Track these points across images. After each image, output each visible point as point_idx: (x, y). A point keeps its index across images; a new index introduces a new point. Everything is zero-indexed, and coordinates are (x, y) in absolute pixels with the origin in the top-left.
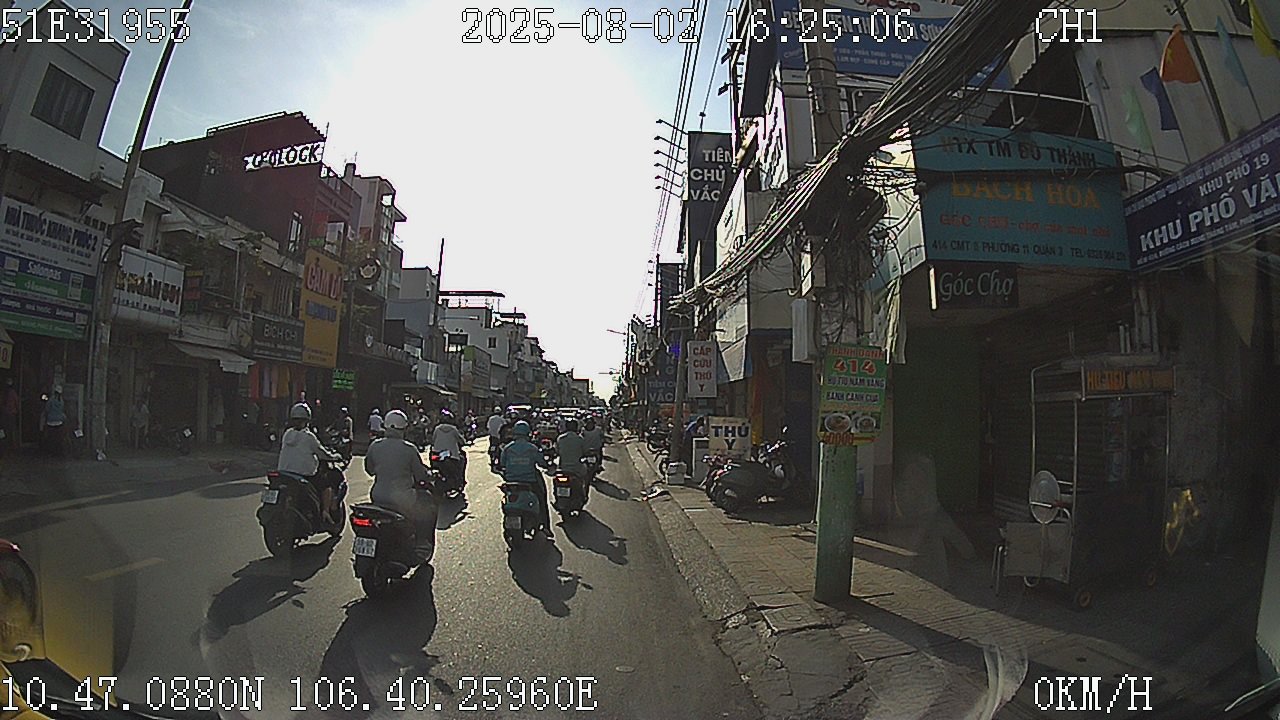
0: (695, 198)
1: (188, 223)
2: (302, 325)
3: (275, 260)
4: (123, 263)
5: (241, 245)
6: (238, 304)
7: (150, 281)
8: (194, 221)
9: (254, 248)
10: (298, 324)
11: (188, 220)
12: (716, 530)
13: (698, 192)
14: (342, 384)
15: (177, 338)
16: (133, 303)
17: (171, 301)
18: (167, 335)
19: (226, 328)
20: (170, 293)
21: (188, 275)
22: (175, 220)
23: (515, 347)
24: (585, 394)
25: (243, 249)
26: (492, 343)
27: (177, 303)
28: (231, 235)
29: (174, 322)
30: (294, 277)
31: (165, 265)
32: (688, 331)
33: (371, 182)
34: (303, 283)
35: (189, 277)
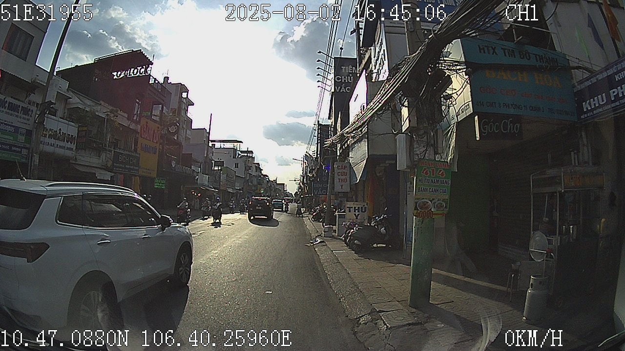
0: (338, 91)
1: (81, 104)
2: (138, 156)
3: (126, 123)
4: (46, 123)
5: (107, 115)
6: (105, 144)
7: (60, 133)
8: (84, 103)
9: (114, 116)
10: (136, 155)
11: (81, 102)
12: (351, 262)
13: (339, 88)
14: (159, 186)
15: (74, 162)
16: (51, 144)
17: (71, 143)
18: (69, 160)
19: (100, 157)
20: (70, 139)
21: (80, 130)
22: (74, 102)
23: (248, 168)
24: (283, 191)
25: (108, 117)
26: (237, 166)
27: (74, 144)
28: (102, 110)
29: (72, 154)
30: (135, 131)
31: (68, 124)
32: (334, 157)
33: (176, 86)
34: (140, 134)
35: (81, 131)
